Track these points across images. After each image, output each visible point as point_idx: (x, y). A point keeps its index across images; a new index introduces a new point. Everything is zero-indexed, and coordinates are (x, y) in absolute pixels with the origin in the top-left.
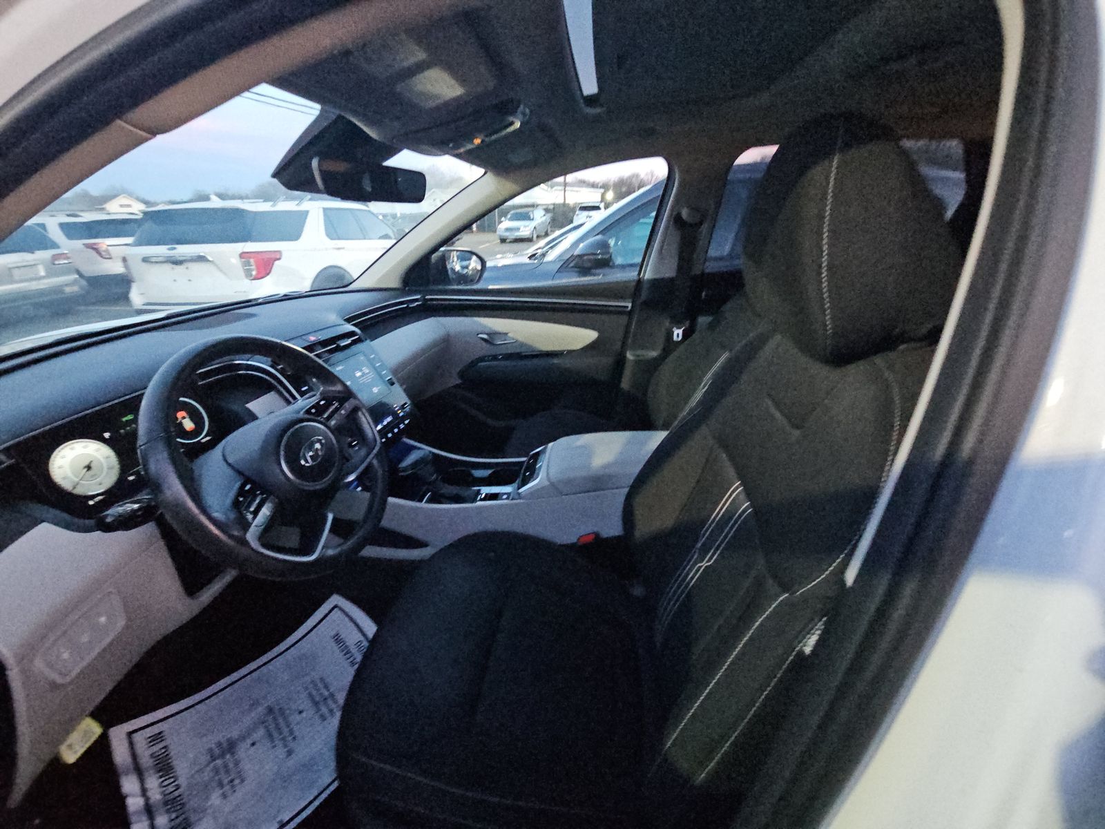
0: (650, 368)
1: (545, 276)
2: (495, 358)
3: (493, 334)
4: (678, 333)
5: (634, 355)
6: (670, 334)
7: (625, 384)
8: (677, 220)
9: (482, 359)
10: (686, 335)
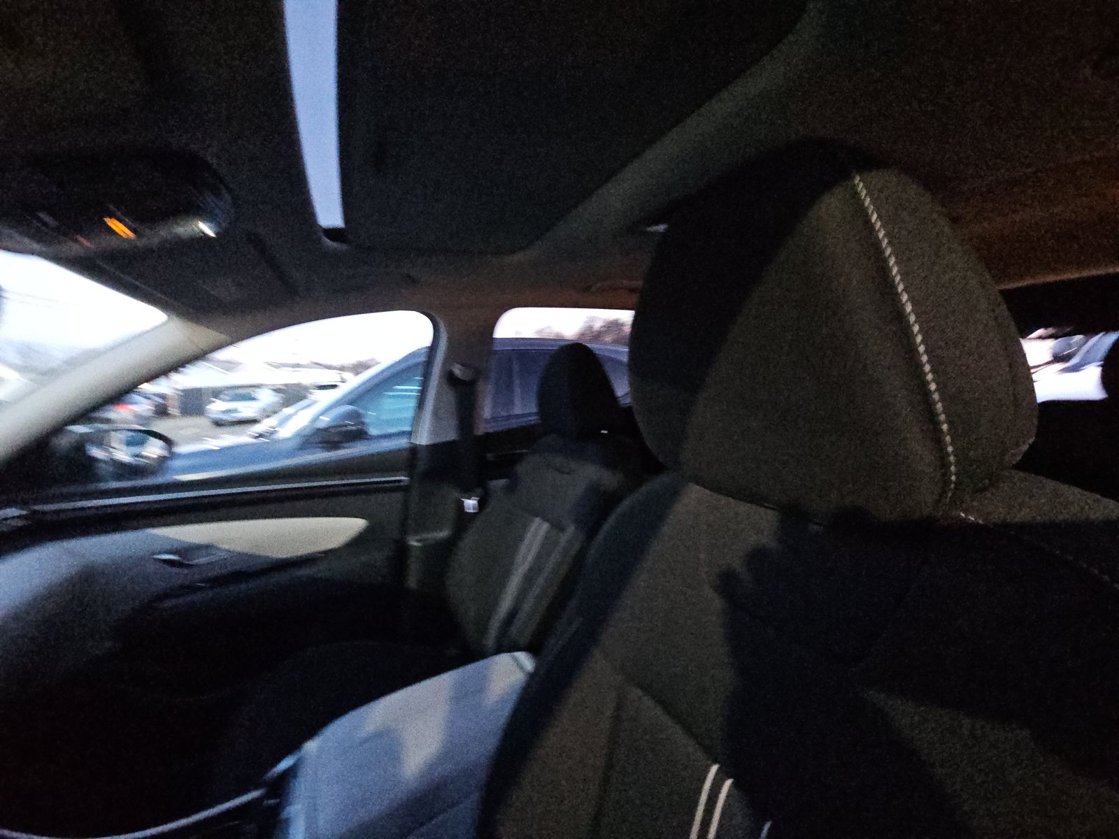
0: (442, 554)
1: (279, 455)
2: (191, 589)
3: (187, 551)
4: (470, 504)
5: (418, 541)
6: (461, 506)
7: (412, 582)
8: (450, 378)
9: (166, 595)
10: (482, 504)
